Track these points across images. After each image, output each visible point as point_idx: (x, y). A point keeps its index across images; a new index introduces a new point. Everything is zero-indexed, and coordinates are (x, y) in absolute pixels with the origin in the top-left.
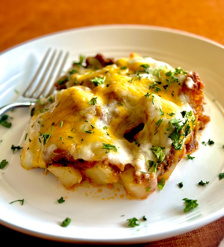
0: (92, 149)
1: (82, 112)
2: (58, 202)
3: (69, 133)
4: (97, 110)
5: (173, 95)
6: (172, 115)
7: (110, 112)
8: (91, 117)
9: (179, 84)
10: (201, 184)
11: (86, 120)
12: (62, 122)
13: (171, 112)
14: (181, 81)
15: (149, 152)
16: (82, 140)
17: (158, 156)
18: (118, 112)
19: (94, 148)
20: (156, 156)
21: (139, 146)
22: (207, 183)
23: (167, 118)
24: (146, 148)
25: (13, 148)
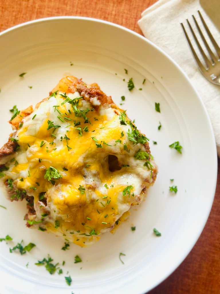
0: (122, 203)
1: (88, 201)
2: (133, 231)
3: (102, 216)
4: (89, 188)
5: (97, 120)
6: (122, 134)
7: (93, 177)
8: (95, 196)
9: (92, 110)
10: (159, 128)
11: (97, 200)
12: (87, 218)
13: (120, 134)
14: (90, 108)
15: (138, 161)
16: (113, 209)
17: (145, 158)
18: (97, 172)
19: (122, 201)
20: (144, 159)
21: (128, 166)
22: (160, 123)
23: (125, 139)
24: (133, 162)
25: (64, 249)
